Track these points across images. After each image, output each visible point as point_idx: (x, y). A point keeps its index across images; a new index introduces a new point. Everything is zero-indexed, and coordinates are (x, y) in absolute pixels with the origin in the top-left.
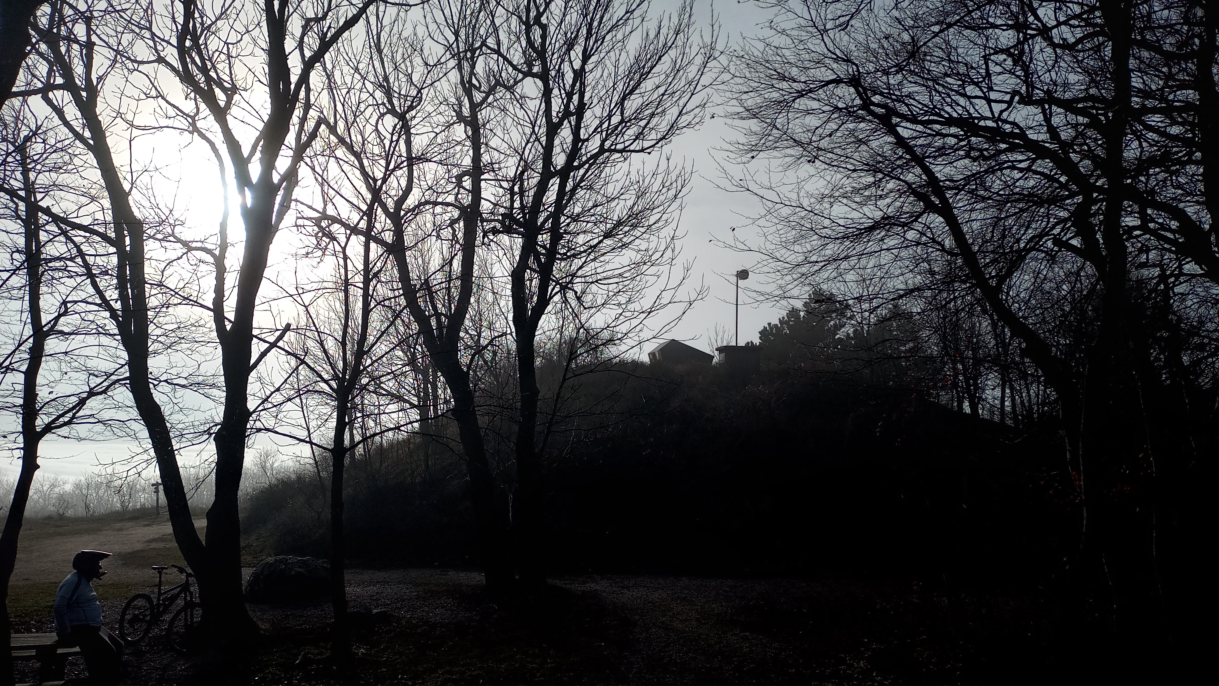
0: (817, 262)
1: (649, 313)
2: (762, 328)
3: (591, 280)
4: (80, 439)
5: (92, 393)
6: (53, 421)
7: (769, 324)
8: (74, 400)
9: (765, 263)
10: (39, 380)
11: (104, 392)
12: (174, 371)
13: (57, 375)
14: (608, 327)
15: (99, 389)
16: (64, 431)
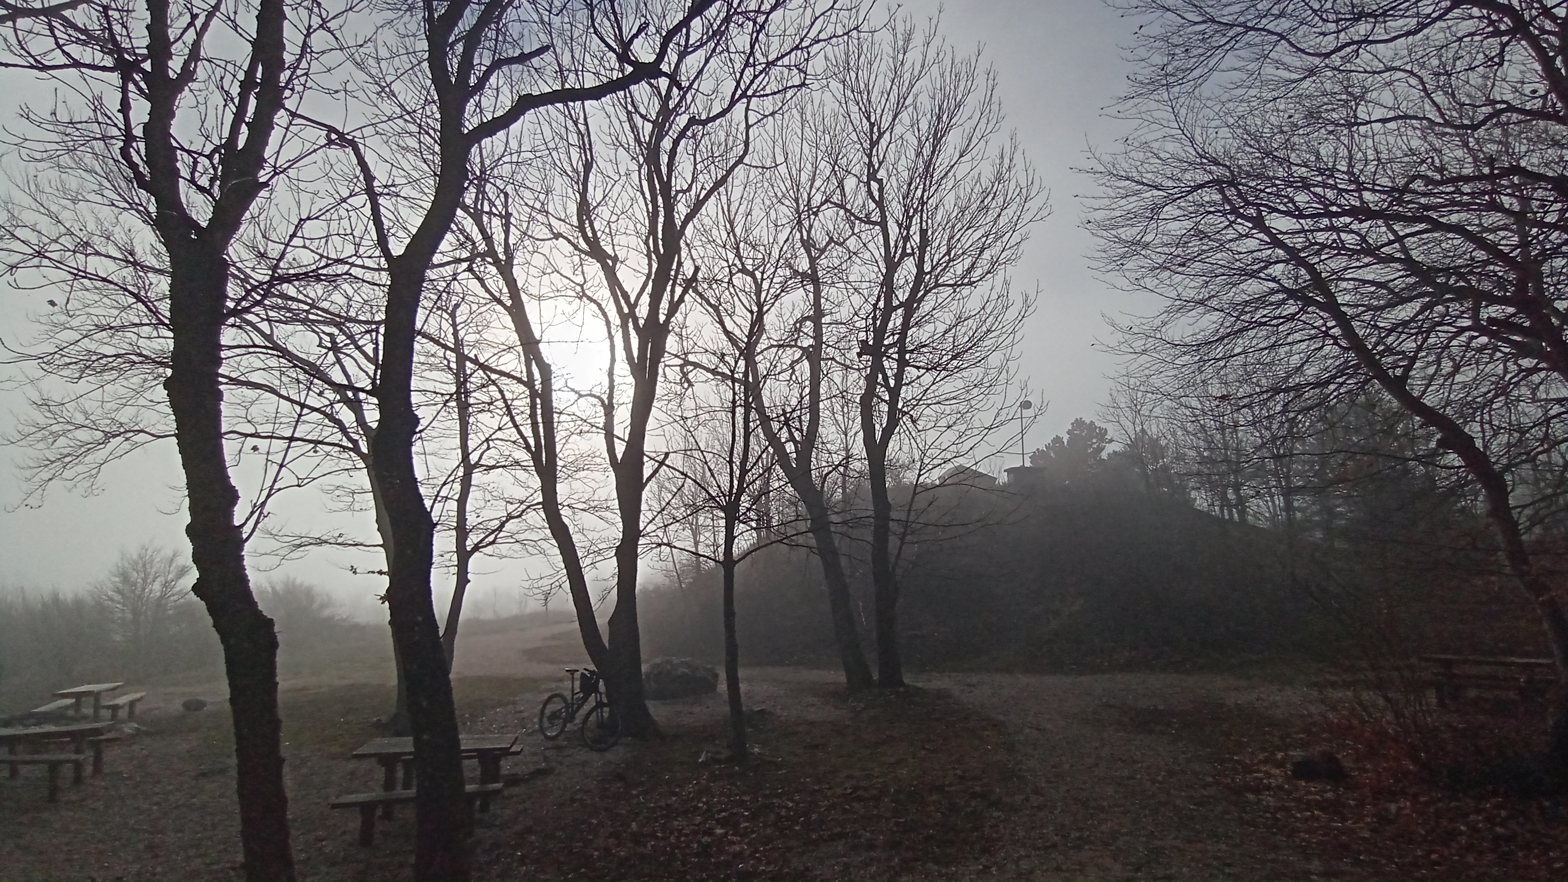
4: (502, 557)
5: (510, 517)
6: (481, 541)
8: (497, 523)
10: (469, 507)
11: (519, 516)
12: (576, 497)
13: (482, 503)
15: (515, 514)
16: (489, 550)
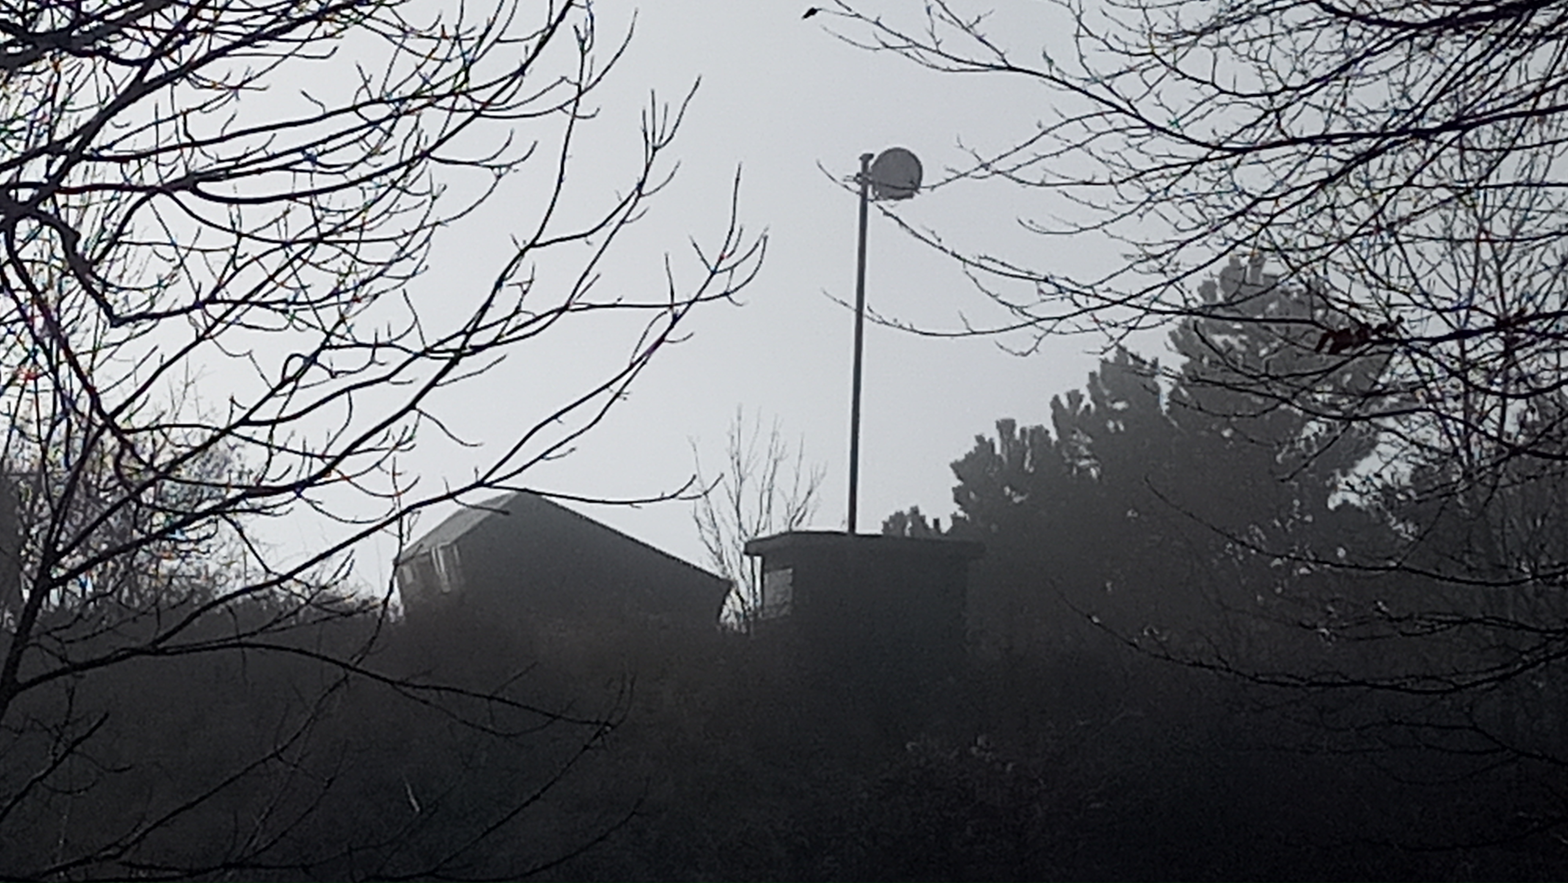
0: (1328, 139)
1: (459, 355)
2: (971, 446)
3: (151, 178)
7: (1006, 427)
9: (1076, 133)
14: (245, 421)
